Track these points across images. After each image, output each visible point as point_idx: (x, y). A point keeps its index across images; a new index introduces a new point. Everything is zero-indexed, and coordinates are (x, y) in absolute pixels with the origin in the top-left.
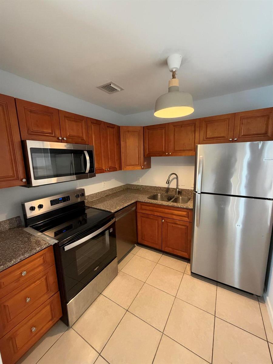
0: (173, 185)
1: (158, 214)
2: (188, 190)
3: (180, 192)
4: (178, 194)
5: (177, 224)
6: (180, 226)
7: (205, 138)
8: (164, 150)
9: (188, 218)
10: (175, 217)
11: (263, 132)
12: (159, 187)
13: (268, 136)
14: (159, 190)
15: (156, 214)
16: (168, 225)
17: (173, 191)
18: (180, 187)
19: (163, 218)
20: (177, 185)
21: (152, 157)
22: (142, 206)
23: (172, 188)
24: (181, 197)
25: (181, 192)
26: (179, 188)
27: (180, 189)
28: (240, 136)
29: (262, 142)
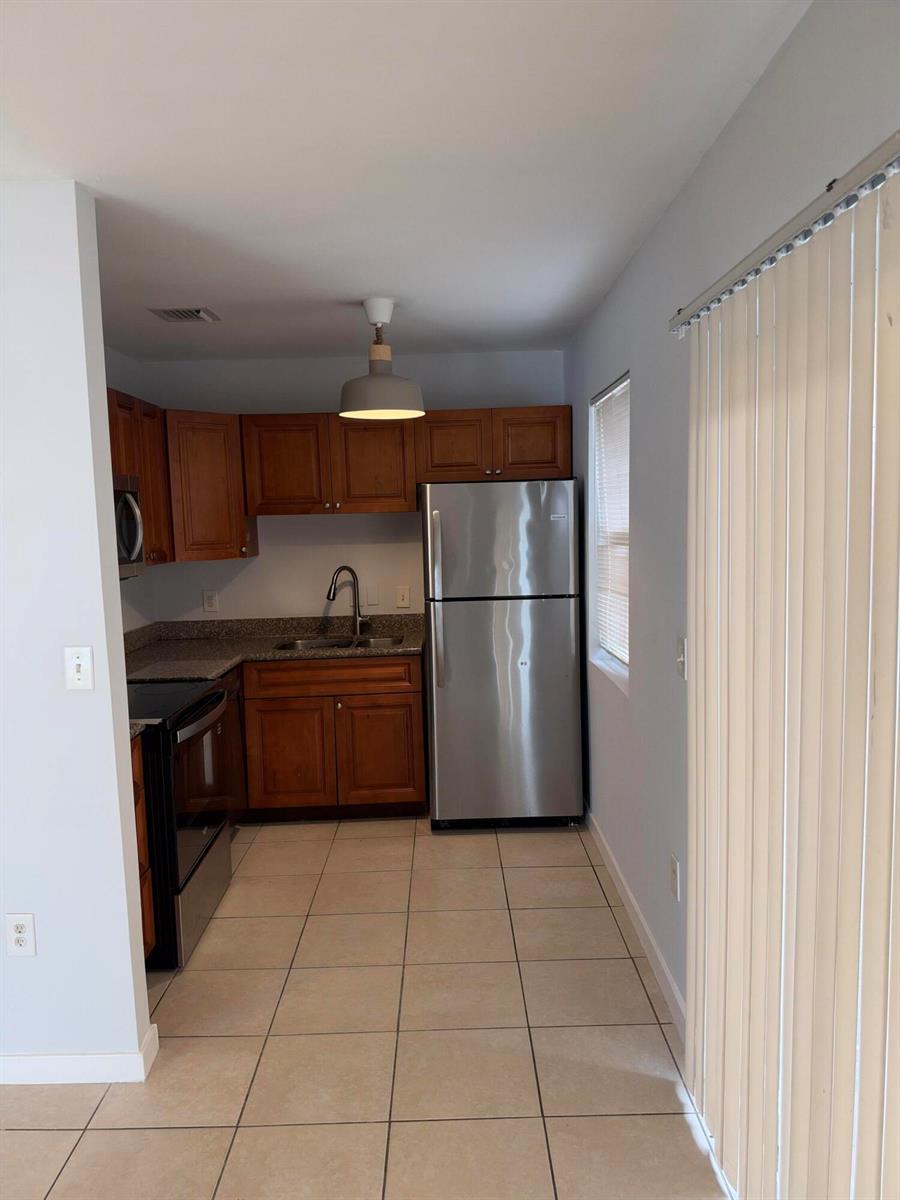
0: (342, 607)
1: (323, 690)
2: (390, 616)
3: (367, 626)
4: (361, 633)
5: (380, 706)
6: (388, 712)
7: (430, 464)
8: (315, 495)
9: (410, 682)
10: (372, 687)
11: (548, 457)
12: (292, 619)
13: (557, 467)
14: (295, 628)
15: (314, 690)
16: (352, 714)
17: (343, 625)
18: (364, 612)
19: (336, 698)
20: (356, 606)
21: (259, 518)
22: (263, 675)
23: (338, 618)
24: (372, 640)
25: (370, 625)
26: (362, 614)
27: (365, 617)
28: (507, 466)
29: (546, 482)
